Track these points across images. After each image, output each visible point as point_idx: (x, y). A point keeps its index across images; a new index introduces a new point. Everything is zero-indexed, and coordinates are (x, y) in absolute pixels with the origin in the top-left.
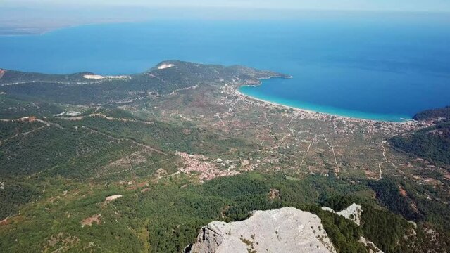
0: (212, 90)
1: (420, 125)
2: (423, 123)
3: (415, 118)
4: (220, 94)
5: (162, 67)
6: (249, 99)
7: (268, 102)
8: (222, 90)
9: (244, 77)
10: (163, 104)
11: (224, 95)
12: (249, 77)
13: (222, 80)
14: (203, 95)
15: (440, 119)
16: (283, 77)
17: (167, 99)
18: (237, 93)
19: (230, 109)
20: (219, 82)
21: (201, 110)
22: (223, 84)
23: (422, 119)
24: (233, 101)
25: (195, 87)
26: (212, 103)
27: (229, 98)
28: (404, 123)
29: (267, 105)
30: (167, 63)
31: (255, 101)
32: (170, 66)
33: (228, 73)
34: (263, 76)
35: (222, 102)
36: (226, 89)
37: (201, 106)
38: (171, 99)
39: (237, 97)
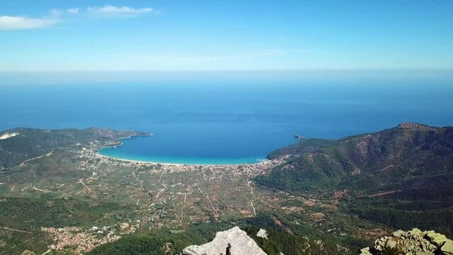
0: (69, 156)
1: (274, 164)
2: (276, 161)
3: (269, 158)
4: (79, 159)
5: (5, 137)
6: (113, 161)
7: (134, 162)
8: (80, 154)
9: (103, 139)
10: (11, 177)
11: (84, 159)
12: (109, 139)
13: (79, 144)
14: (59, 162)
15: (287, 156)
16: (143, 135)
17: (15, 172)
18: (98, 155)
19: (94, 174)
20: (75, 147)
21: (59, 179)
22: (80, 148)
23: (274, 159)
24: (96, 165)
25: (48, 155)
26: (72, 169)
27: (91, 162)
28: (262, 164)
29: (133, 165)
30: (10, 132)
31: (120, 161)
32: (14, 135)
33: (85, 136)
34: (122, 135)
35: (83, 167)
36: (84, 152)
37: (60, 174)
38: (21, 171)
39: (98, 160)
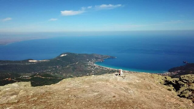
0: (84, 64)
1: (172, 74)
2: (173, 73)
3: (169, 71)
4: (88, 65)
5: (62, 56)
6: (100, 67)
7: (108, 68)
8: (88, 64)
9: (97, 58)
10: (64, 71)
11: (90, 66)
12: (99, 58)
13: (88, 60)
14: (81, 66)
15: (179, 71)
16: (112, 58)
17: (65, 69)
18: (95, 65)
19: (93, 72)
20: (86, 61)
21: (80, 73)
22: (88, 61)
23: (172, 72)
24: (94, 68)
25: (77, 63)
26: (85, 69)
27: (92, 67)
28: (165, 74)
29: (108, 69)
30: (64, 54)
31: (103, 68)
32: (65, 55)
33: (90, 57)
34: (104, 57)
35: (89, 69)
36: (89, 63)
37: (80, 71)
38: (67, 69)
39: (95, 66)
